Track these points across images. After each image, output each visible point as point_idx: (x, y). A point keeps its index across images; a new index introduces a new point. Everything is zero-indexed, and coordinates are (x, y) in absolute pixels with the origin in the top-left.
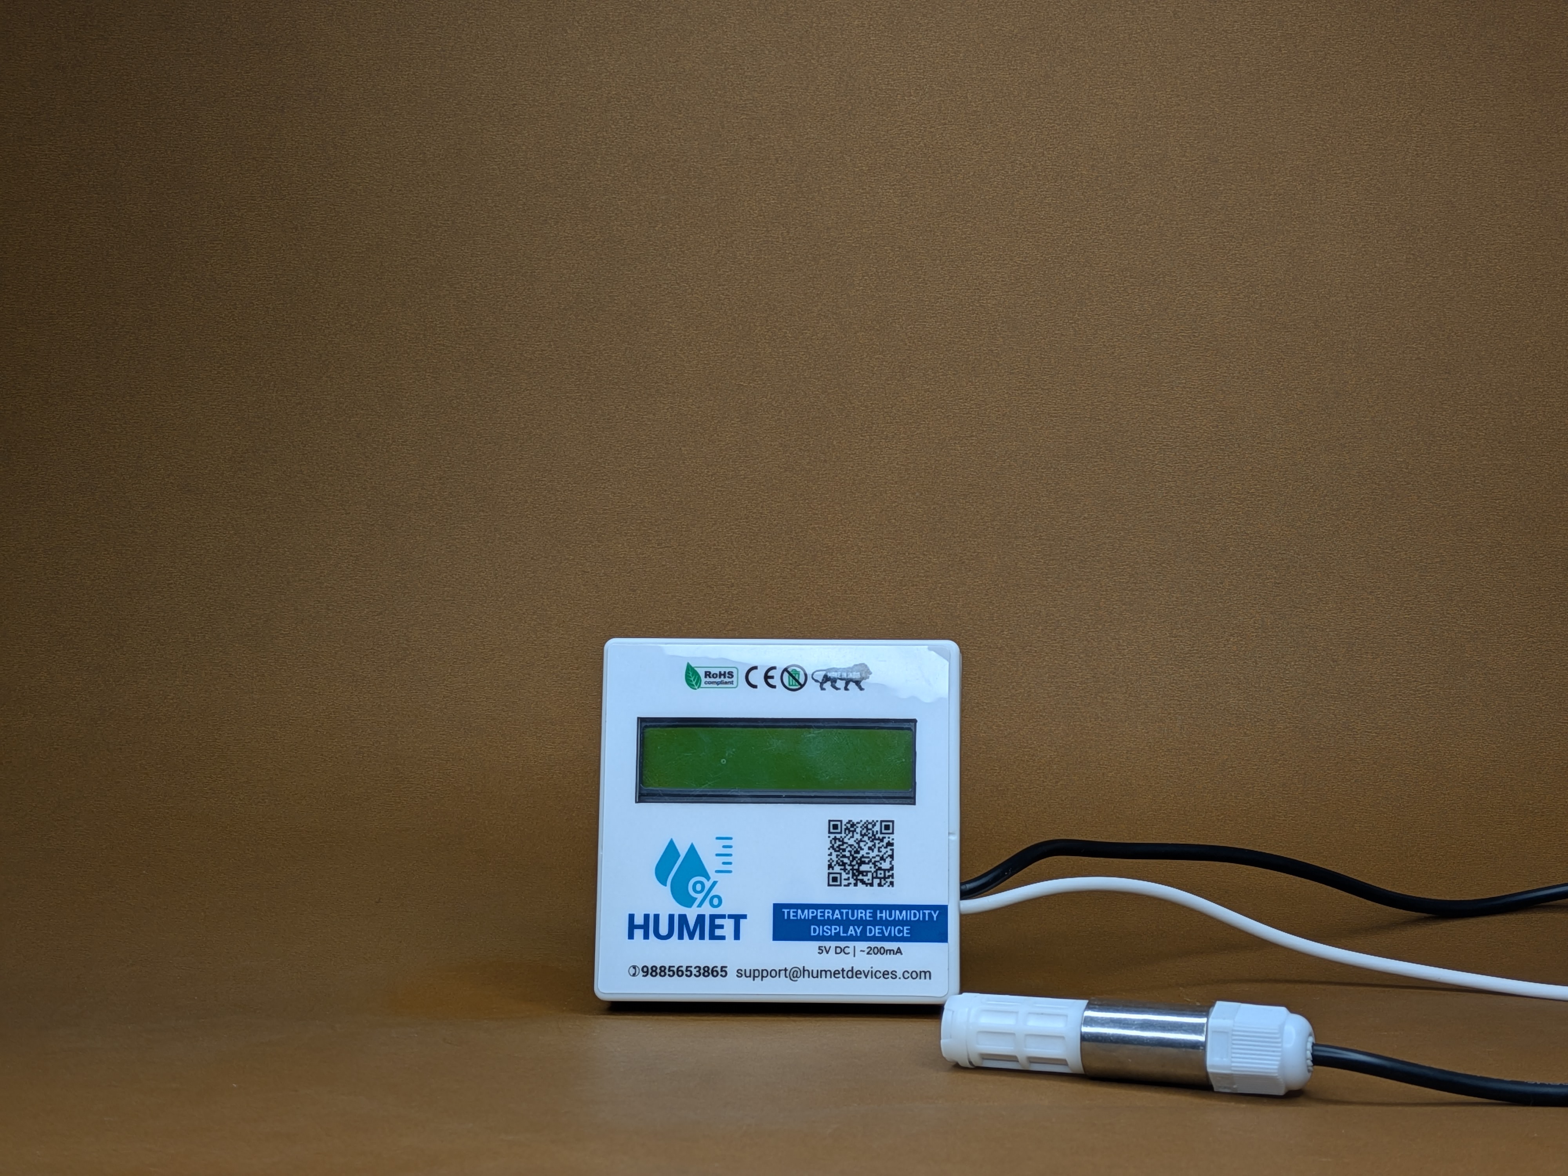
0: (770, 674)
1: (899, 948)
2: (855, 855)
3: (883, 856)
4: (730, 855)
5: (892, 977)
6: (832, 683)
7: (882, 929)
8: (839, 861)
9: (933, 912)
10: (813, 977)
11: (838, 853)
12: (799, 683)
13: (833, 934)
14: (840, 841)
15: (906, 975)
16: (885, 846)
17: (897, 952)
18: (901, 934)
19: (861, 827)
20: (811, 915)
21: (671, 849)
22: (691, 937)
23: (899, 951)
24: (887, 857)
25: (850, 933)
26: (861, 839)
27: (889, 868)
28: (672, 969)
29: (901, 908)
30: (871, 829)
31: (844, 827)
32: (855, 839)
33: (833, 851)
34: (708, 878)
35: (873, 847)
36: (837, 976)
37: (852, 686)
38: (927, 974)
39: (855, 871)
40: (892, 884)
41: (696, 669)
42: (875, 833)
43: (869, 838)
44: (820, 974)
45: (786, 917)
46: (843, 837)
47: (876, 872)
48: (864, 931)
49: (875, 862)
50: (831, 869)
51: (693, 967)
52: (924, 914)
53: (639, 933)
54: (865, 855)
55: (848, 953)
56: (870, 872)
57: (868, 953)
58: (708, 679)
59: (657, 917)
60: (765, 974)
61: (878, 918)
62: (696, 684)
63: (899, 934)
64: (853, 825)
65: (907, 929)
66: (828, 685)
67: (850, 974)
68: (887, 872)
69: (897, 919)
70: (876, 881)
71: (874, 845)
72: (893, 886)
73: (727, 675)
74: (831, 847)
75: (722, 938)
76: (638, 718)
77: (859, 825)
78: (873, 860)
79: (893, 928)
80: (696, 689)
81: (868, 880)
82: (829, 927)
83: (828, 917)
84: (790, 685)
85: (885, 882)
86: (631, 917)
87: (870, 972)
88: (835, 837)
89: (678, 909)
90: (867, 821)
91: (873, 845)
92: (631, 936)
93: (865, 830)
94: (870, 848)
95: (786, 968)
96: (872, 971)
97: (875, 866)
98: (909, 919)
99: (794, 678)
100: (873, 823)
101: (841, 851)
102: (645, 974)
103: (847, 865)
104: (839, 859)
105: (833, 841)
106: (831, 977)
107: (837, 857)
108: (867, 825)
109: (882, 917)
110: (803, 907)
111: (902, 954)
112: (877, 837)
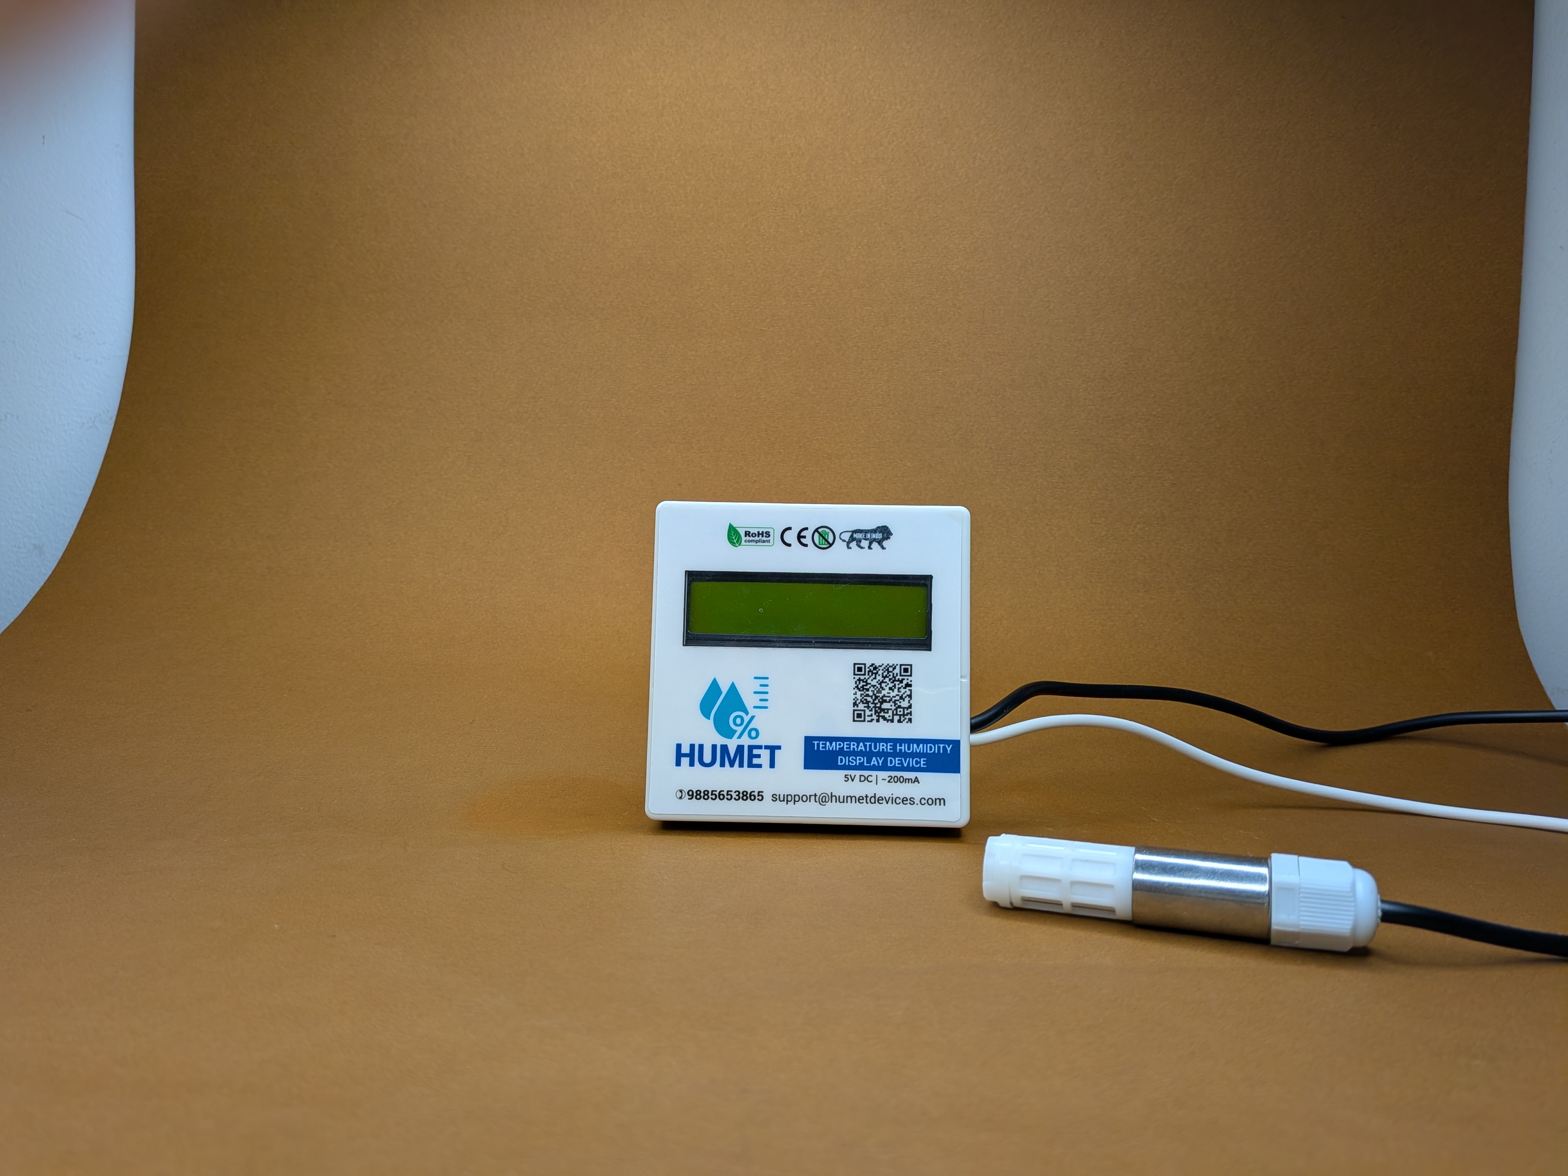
0: (803, 534)
1: (916, 778)
2: (878, 695)
3: (902, 695)
4: (767, 693)
5: (910, 803)
6: (857, 542)
7: (901, 760)
8: (863, 700)
9: (947, 746)
10: (840, 802)
11: (862, 692)
12: (828, 543)
13: (858, 764)
14: (863, 682)
15: (922, 801)
16: (904, 686)
17: (915, 781)
18: (919, 765)
19: (883, 670)
20: (838, 747)
21: (714, 687)
22: (732, 765)
23: (917, 780)
24: (906, 697)
25: (872, 763)
27: (907, 706)
28: (714, 793)
29: (918, 742)
30: (891, 672)
31: (867, 670)
32: (877, 680)
33: (857, 691)
34: (747, 713)
35: (893, 688)
36: (861, 801)
37: (875, 545)
38: (941, 801)
39: (877, 709)
40: (910, 720)
41: (737, 529)
42: (895, 675)
43: (890, 680)
44: (847, 799)
45: (816, 749)
46: (867, 678)
47: (896, 709)
48: (885, 762)
49: (895, 700)
50: (856, 706)
51: (734, 792)
52: (939, 748)
53: (685, 761)
54: (886, 695)
55: (872, 781)
56: (891, 709)
57: (889, 782)
58: (748, 538)
59: (701, 747)
60: (797, 798)
61: (898, 751)
62: (737, 542)
63: (916, 764)
64: (875, 668)
65: (924, 761)
66: (853, 544)
67: (873, 800)
68: (906, 710)
69: (915, 751)
70: (896, 718)
71: (895, 686)
72: (911, 722)
73: (765, 535)
74: (856, 687)
75: (760, 766)
76: (686, 571)
77: (881, 668)
78: (893, 699)
79: (911, 759)
80: (737, 546)
81: (889, 716)
82: (855, 758)
83: (854, 748)
84: (820, 544)
85: (904, 719)
86: (679, 746)
88: (860, 678)
89: (720, 740)
90: (888, 664)
91: (893, 686)
92: (678, 763)
93: (886, 672)
94: (890, 689)
95: (815, 794)
96: (892, 798)
97: (895, 704)
98: (925, 751)
99: (824, 538)
100: (893, 667)
101: (865, 691)
102: (690, 797)
103: (870, 703)
104: (863, 698)
105: (858, 682)
106: (856, 802)
107: (861, 696)
108: (888, 668)
109: (902, 749)
110: (831, 739)
111: (919, 783)
112: (897, 679)
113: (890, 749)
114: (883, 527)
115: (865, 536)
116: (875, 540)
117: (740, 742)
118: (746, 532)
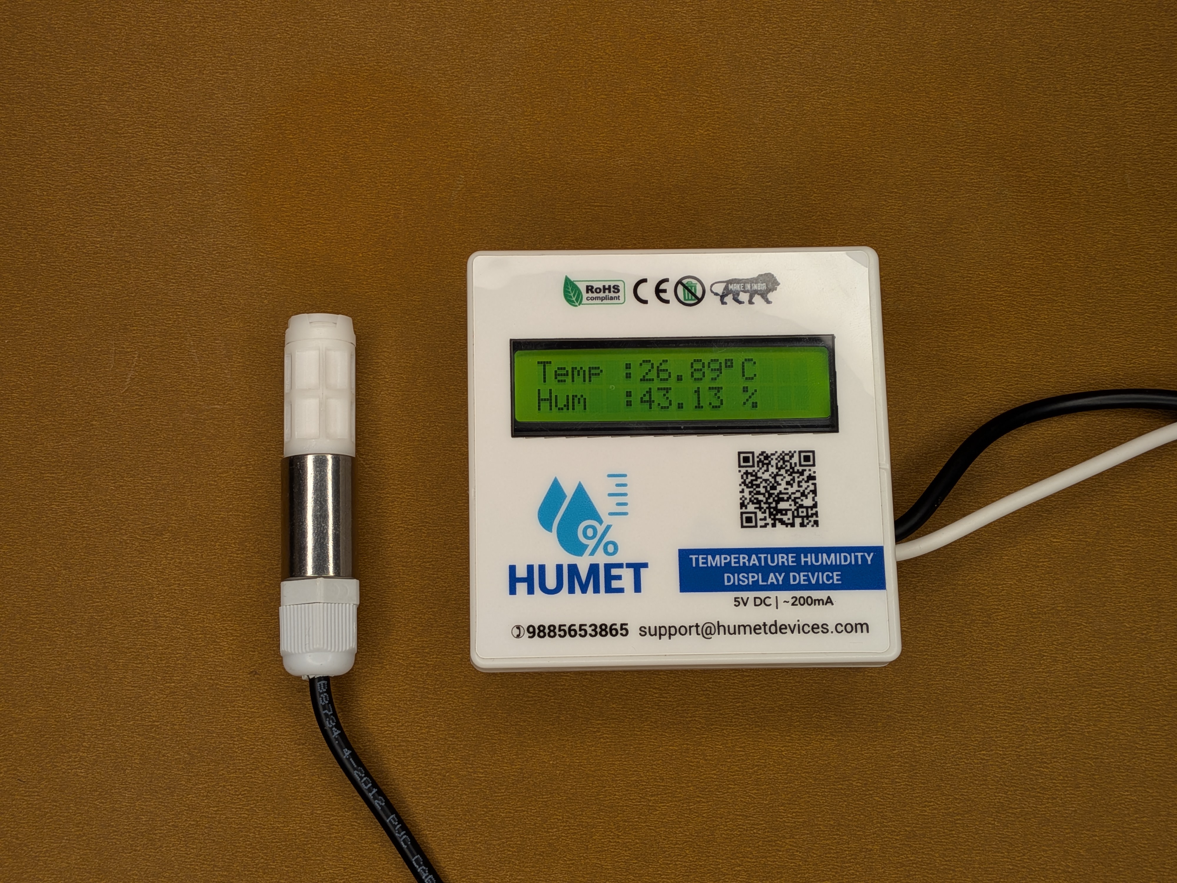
0: (662, 287)
1: (829, 598)
2: (772, 492)
3: (804, 491)
4: (625, 495)
5: (822, 631)
6: (733, 295)
7: (807, 576)
8: (753, 499)
9: (866, 554)
10: (730, 634)
11: (752, 490)
12: (696, 297)
13: (751, 583)
14: (752, 476)
15: (840, 628)
16: (806, 479)
17: (827, 602)
18: (831, 581)
19: (776, 459)
20: (723, 561)
22: (584, 590)
23: (829, 601)
24: (809, 493)
25: (770, 581)
26: (777, 473)
27: (811, 505)
28: (562, 628)
29: (829, 551)
30: (788, 461)
31: (756, 460)
32: (770, 473)
33: (745, 487)
34: (601, 522)
35: (792, 482)
36: (757, 631)
37: (757, 299)
38: (863, 627)
39: (772, 510)
40: (816, 523)
41: (576, 283)
42: (793, 465)
43: (787, 471)
44: (739, 629)
45: (694, 565)
46: (756, 471)
47: (797, 510)
48: (786, 579)
49: (796, 498)
50: (744, 508)
51: (588, 625)
52: (856, 557)
53: (522, 588)
54: (783, 491)
55: (770, 605)
56: (790, 510)
57: (793, 604)
58: (590, 295)
59: (542, 568)
60: (673, 631)
61: (803, 564)
62: (577, 300)
63: (828, 580)
64: (767, 457)
65: (837, 575)
67: (773, 629)
68: (809, 510)
69: (824, 563)
70: (798, 521)
71: (793, 479)
72: (817, 526)
73: (612, 289)
74: (742, 483)
75: (621, 590)
76: (511, 340)
77: (774, 457)
78: (793, 496)
79: (820, 574)
80: (576, 306)
81: (789, 519)
82: (746, 575)
83: (744, 563)
84: (685, 299)
85: (808, 521)
86: (512, 569)
87: (797, 627)
88: (747, 471)
89: (567, 559)
90: (783, 452)
91: (791, 480)
92: (513, 591)
93: (782, 461)
94: (788, 483)
95: (697, 624)
96: (799, 625)
97: (796, 503)
98: (838, 563)
99: (690, 291)
100: (790, 454)
101: (754, 487)
102: (531, 635)
103: (762, 503)
104: (753, 496)
105: (745, 476)
106: (751, 633)
107: (750, 494)
108: (784, 457)
109: (807, 561)
110: (714, 552)
111: (832, 604)
112: (796, 470)
113: (793, 562)
114: (766, 274)
115: (744, 288)
117: (594, 560)
118: (587, 287)
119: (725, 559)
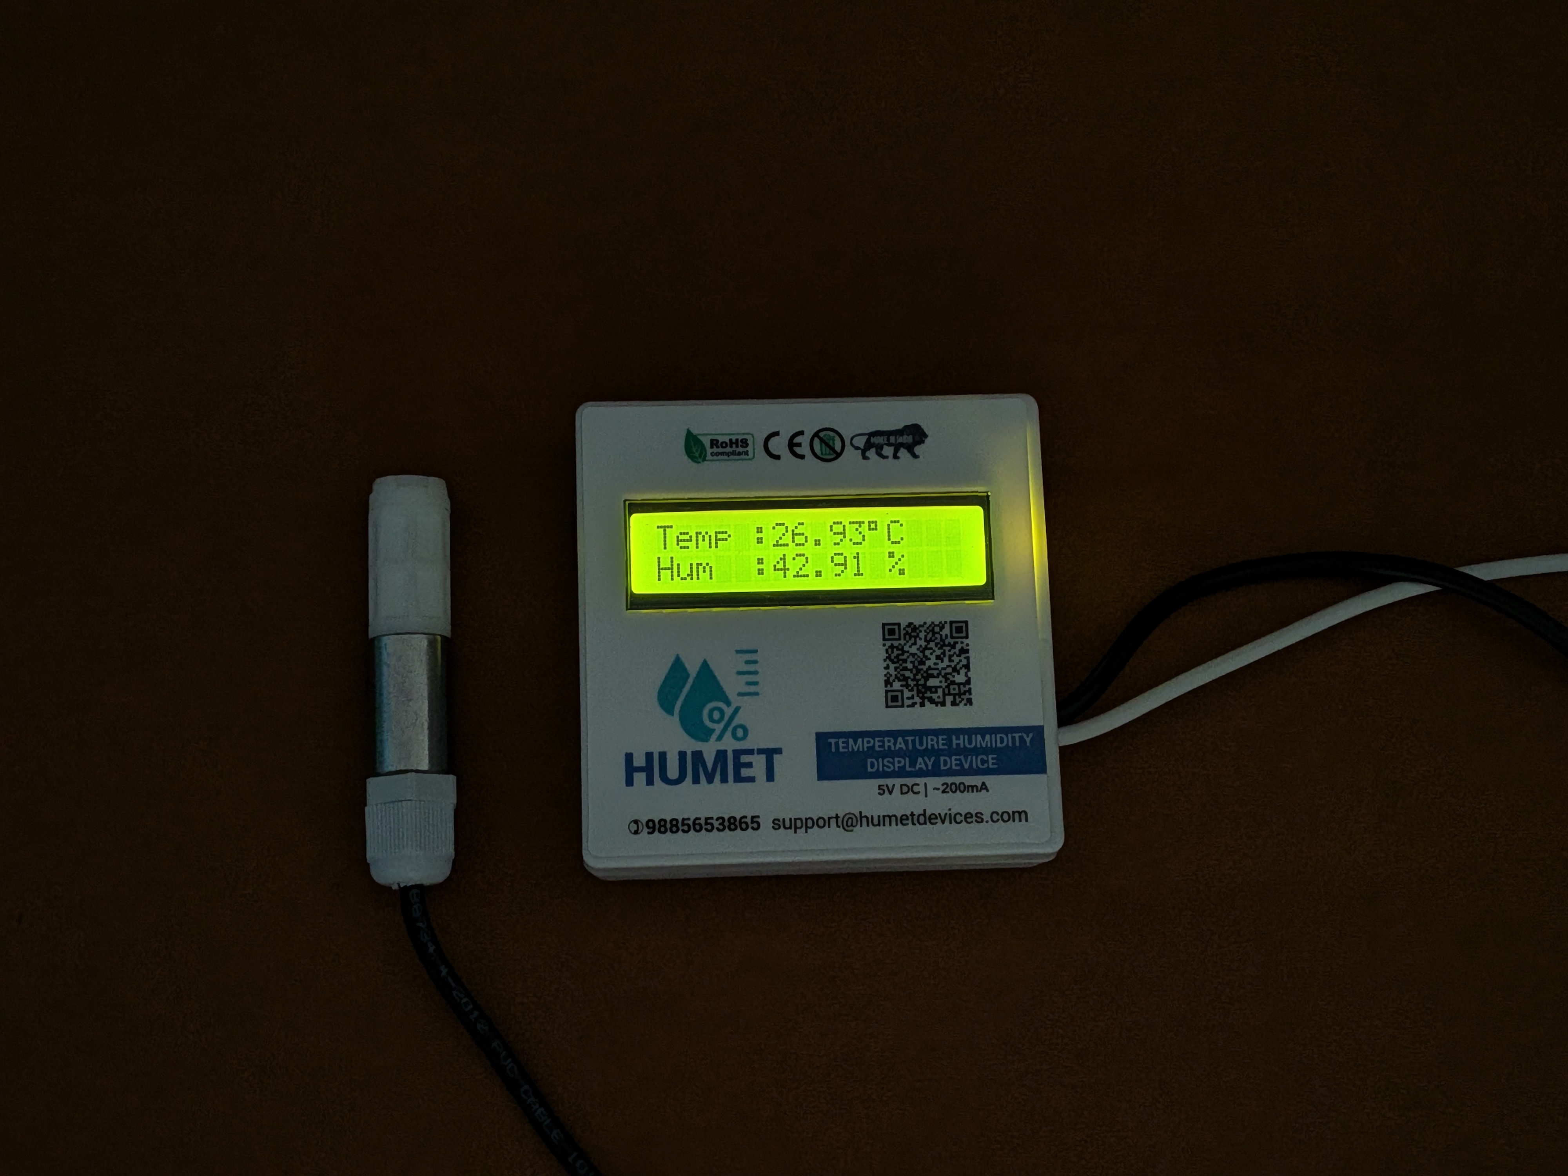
0: (797, 440)
1: (983, 784)
2: (920, 667)
3: (955, 666)
4: (756, 673)
5: (976, 821)
7: (960, 760)
8: (899, 675)
9: (1025, 736)
10: (873, 825)
11: (897, 665)
13: (897, 769)
14: (898, 649)
15: (995, 817)
16: (957, 653)
17: (982, 789)
18: (986, 765)
19: (925, 631)
20: (866, 745)
21: (678, 668)
22: (710, 780)
23: (984, 787)
24: (961, 668)
25: (918, 766)
26: (926, 646)
27: (964, 681)
28: (686, 822)
29: (983, 731)
30: (938, 633)
31: (903, 632)
32: (918, 646)
33: (890, 663)
34: (728, 703)
35: (942, 656)
36: (904, 822)
38: (1021, 815)
39: (920, 687)
40: (970, 702)
41: (698, 437)
42: (944, 637)
43: (936, 645)
44: (883, 820)
45: (833, 750)
46: (903, 644)
47: (948, 687)
48: (936, 764)
49: (946, 674)
50: (889, 686)
51: (715, 819)
52: (1013, 738)
53: (640, 778)
54: (933, 666)
55: (918, 793)
56: (940, 687)
57: (944, 792)
58: (715, 450)
59: (663, 756)
60: (810, 823)
61: (954, 746)
63: (982, 764)
64: (915, 629)
65: (993, 759)
66: (871, 453)
67: (922, 819)
68: (962, 686)
69: (979, 746)
70: (949, 699)
71: (944, 653)
72: (971, 704)
73: (740, 444)
74: (887, 658)
75: (751, 779)
77: (923, 629)
78: (943, 672)
79: (974, 757)
80: (699, 463)
81: (939, 697)
82: (891, 760)
85: (960, 699)
86: (629, 757)
87: (948, 815)
88: (892, 644)
89: (691, 745)
90: (933, 623)
91: (942, 653)
92: (629, 782)
93: (931, 633)
94: (938, 657)
95: (837, 815)
96: (950, 814)
97: (947, 679)
98: (994, 746)
99: (827, 445)
100: (941, 625)
101: (901, 662)
103: (909, 680)
104: (899, 673)
105: (890, 651)
106: (897, 825)
107: (896, 670)
108: (933, 628)
109: (959, 744)
110: (856, 735)
111: (988, 791)
112: (947, 643)
113: (943, 744)
116: (902, 445)
117: (721, 746)
119: (868, 742)
